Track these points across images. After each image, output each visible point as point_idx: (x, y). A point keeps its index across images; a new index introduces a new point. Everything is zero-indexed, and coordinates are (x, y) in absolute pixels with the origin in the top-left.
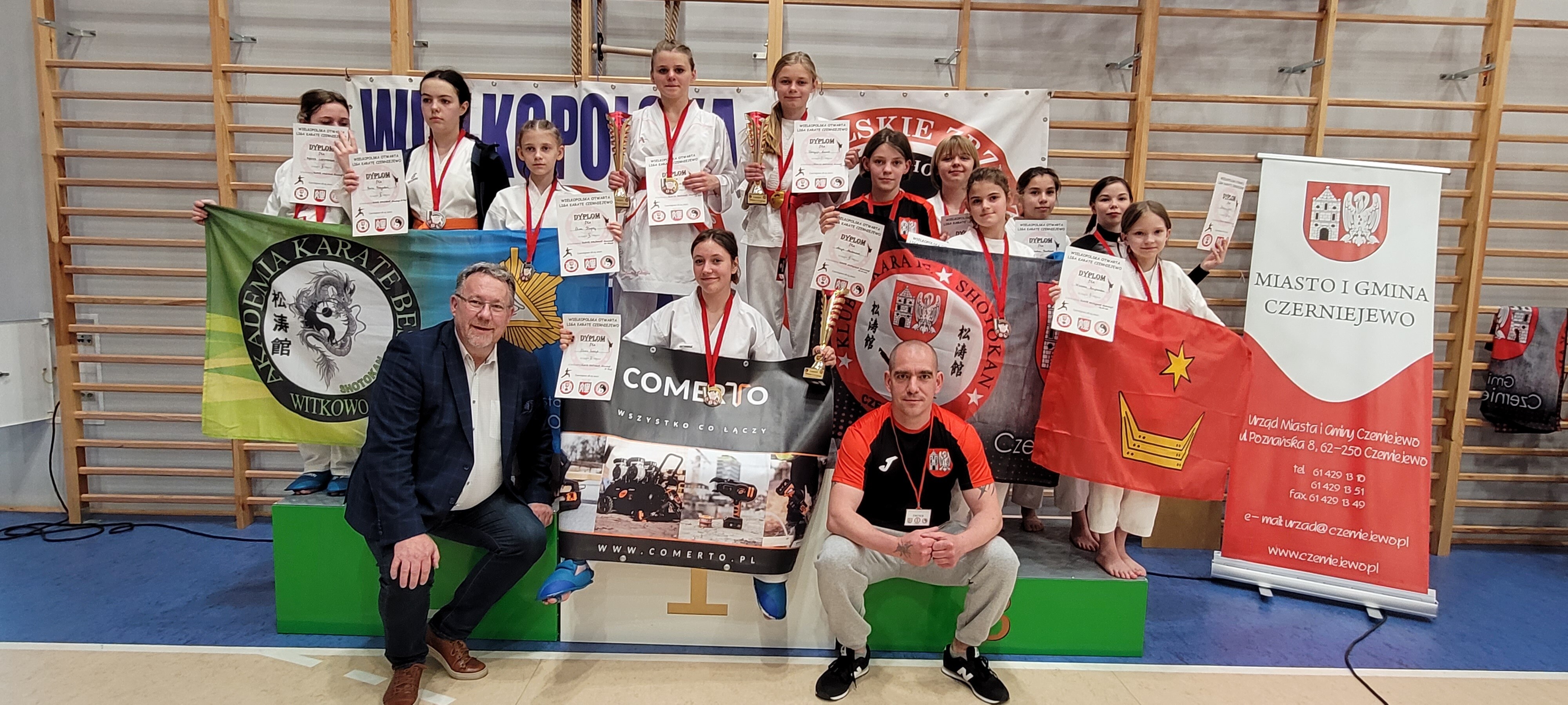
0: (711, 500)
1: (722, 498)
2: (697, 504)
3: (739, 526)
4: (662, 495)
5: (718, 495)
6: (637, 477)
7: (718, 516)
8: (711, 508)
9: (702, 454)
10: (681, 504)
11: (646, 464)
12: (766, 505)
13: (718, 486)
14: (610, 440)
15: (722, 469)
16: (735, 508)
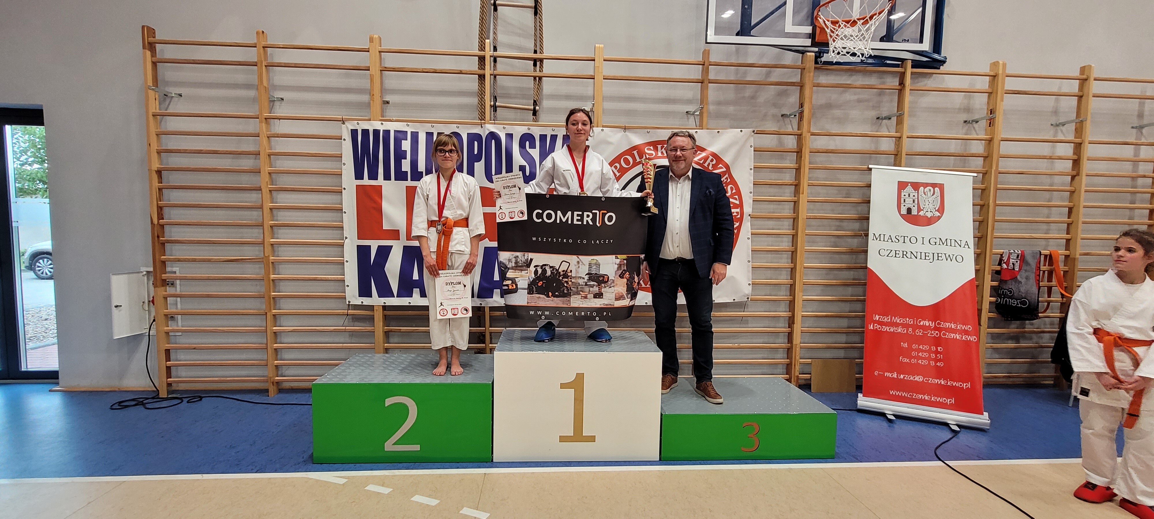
0: (586, 285)
1: (592, 283)
2: (579, 287)
3: (601, 297)
4: (560, 284)
5: (590, 282)
6: (547, 275)
7: (590, 293)
8: (587, 289)
9: (580, 260)
10: (570, 288)
11: (551, 267)
12: (615, 284)
13: (589, 277)
14: (531, 255)
15: (591, 268)
16: (599, 288)
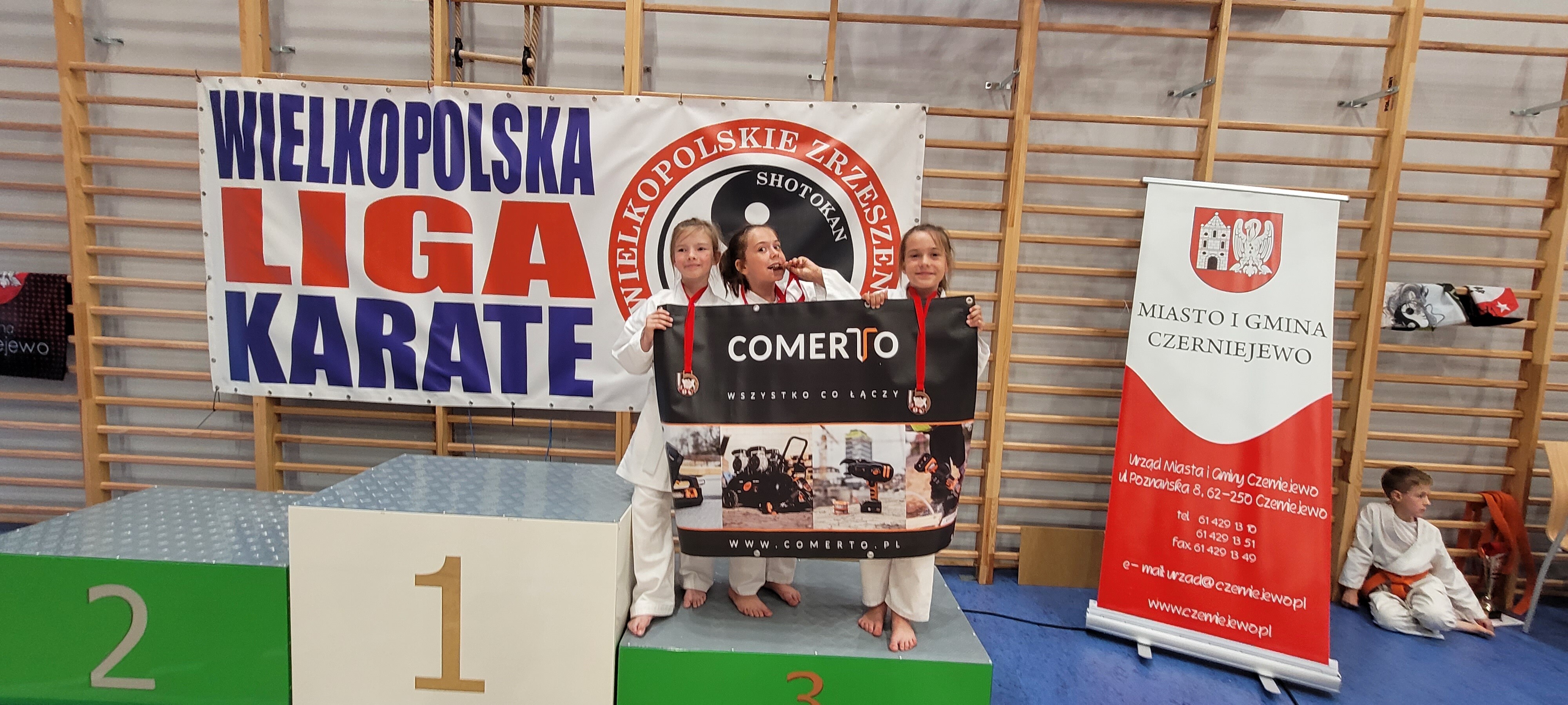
0: (844, 484)
1: (855, 480)
2: (829, 489)
3: (878, 510)
4: (789, 484)
5: (851, 478)
6: (760, 468)
7: (854, 501)
8: (845, 493)
9: (828, 432)
10: (811, 492)
11: (767, 452)
12: (906, 484)
13: (849, 468)
14: (725, 430)
15: (852, 447)
16: (872, 490)
